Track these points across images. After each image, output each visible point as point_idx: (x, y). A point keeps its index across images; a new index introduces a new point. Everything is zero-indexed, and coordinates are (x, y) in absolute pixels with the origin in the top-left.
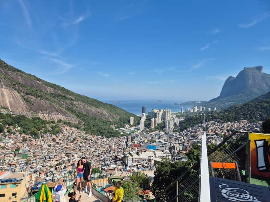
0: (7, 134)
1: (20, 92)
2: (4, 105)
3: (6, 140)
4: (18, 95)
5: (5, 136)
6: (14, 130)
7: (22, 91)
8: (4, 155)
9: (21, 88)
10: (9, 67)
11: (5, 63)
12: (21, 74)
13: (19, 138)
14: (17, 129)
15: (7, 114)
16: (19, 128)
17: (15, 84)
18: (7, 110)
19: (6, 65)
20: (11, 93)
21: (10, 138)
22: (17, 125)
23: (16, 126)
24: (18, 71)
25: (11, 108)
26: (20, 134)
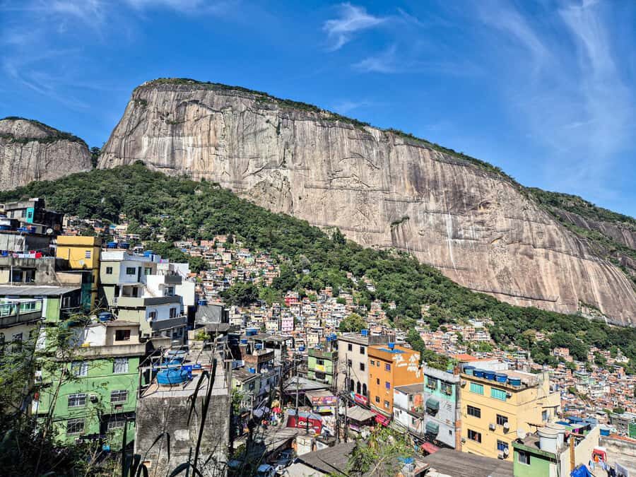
0: (594, 366)
1: (627, 269)
2: (586, 299)
3: (590, 379)
4: (623, 275)
5: (590, 371)
6: (611, 361)
7: (631, 267)
8: (581, 411)
9: (629, 260)
10: (600, 212)
11: (590, 206)
12: (632, 225)
13: (623, 384)
14: (619, 361)
15: (594, 321)
16: (626, 360)
17: (614, 249)
18: (594, 311)
19: (592, 208)
20: (604, 271)
21: (600, 378)
22: (619, 349)
23: (616, 353)
24: (623, 218)
25: (605, 309)
26: (627, 374)
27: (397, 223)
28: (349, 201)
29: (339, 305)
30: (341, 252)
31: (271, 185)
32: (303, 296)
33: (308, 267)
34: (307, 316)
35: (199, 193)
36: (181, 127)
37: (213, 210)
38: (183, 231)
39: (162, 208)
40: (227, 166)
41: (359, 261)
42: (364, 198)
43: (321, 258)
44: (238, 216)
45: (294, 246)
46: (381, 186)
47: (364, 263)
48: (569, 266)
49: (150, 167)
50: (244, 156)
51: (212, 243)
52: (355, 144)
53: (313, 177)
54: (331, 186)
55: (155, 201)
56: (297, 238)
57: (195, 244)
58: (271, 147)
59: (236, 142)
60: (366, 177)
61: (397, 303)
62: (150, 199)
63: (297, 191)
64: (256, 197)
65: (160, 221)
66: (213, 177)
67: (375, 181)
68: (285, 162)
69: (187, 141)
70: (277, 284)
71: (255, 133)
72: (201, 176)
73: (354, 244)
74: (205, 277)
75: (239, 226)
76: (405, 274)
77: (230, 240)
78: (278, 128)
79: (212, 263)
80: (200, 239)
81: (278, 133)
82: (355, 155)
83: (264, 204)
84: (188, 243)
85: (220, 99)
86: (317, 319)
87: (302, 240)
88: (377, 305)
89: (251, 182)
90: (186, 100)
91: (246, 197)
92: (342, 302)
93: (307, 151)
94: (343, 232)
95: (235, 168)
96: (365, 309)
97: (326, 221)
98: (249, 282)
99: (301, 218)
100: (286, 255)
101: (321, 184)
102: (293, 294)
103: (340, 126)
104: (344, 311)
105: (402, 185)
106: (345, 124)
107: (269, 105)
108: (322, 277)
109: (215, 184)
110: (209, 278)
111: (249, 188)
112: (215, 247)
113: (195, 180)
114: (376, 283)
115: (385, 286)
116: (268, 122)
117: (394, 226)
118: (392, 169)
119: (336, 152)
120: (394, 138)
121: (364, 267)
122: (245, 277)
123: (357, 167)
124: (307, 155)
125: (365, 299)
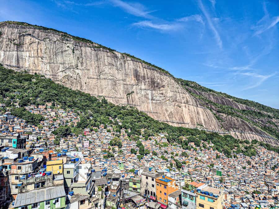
0: (203, 148)
1: (212, 110)
2: (199, 123)
3: (202, 154)
4: (211, 113)
5: (201, 150)
6: (208, 146)
7: (213, 109)
8: (201, 168)
9: (213, 107)
10: (203, 88)
11: (199, 86)
12: (213, 93)
13: (213, 154)
14: (211, 145)
15: (202, 130)
16: (213, 145)
17: (208, 102)
18: (201, 127)
19: (200, 87)
20: (205, 111)
21: (205, 153)
22: (210, 141)
23: (210, 142)
24: (210, 90)
25: (205, 126)
26: (214, 150)
27: (129, 94)
28: (108, 85)
29: (108, 133)
30: (106, 108)
31: (71, 77)
32: (92, 130)
33: (92, 116)
34: (95, 139)
35: (34, 80)
36: (22, 47)
37: (43, 90)
38: (29, 101)
39: (15, 88)
40: (48, 67)
41: (114, 112)
42: (115, 84)
43: (97, 111)
44: (56, 92)
45: (85, 106)
46: (122, 78)
47: (116, 112)
48: (193, 110)
49: (5, 67)
50: (57, 63)
51: (44, 107)
52: (110, 59)
53: (91, 73)
54: (100, 78)
55: (11, 85)
56: (86, 102)
57: (36, 107)
58: (71, 59)
59: (52, 56)
60: (115, 74)
61: (131, 129)
62: (8, 84)
63: (84, 80)
64: (64, 82)
65: (15, 96)
66: (41, 72)
67: (119, 76)
68: (77, 66)
69: (26, 54)
70: (79, 125)
71: (62, 52)
72: (34, 72)
73: (112, 104)
74: (44, 124)
75: (57, 97)
76: (134, 116)
77: (54, 105)
78: (73, 50)
79: (46, 117)
80: (38, 105)
81: (74, 52)
82: (110, 64)
83: (68, 86)
84: (32, 107)
85: (42, 34)
86: (100, 141)
87: (88, 103)
88: (123, 130)
89: (61, 75)
90: (24, 34)
91: (59, 82)
92: (109, 131)
93: (88, 62)
94: (106, 99)
95: (52, 69)
96: (118, 133)
97: (98, 94)
98: (66, 126)
99: (86, 92)
100: (82, 111)
101: (95, 77)
102: (87, 130)
103: (103, 51)
104: (111, 135)
105: (131, 78)
106: (105, 50)
107: (68, 39)
108: (99, 120)
109: (42, 76)
110: (45, 124)
111: (60, 78)
112: (46, 109)
113: (31, 74)
114: (122, 121)
115: (126, 122)
116: (68, 47)
117: (128, 96)
118: (126, 71)
119: (101, 63)
120: (127, 57)
121: (116, 114)
122: (63, 123)
123: (111, 69)
124: (88, 63)
125: (118, 129)
